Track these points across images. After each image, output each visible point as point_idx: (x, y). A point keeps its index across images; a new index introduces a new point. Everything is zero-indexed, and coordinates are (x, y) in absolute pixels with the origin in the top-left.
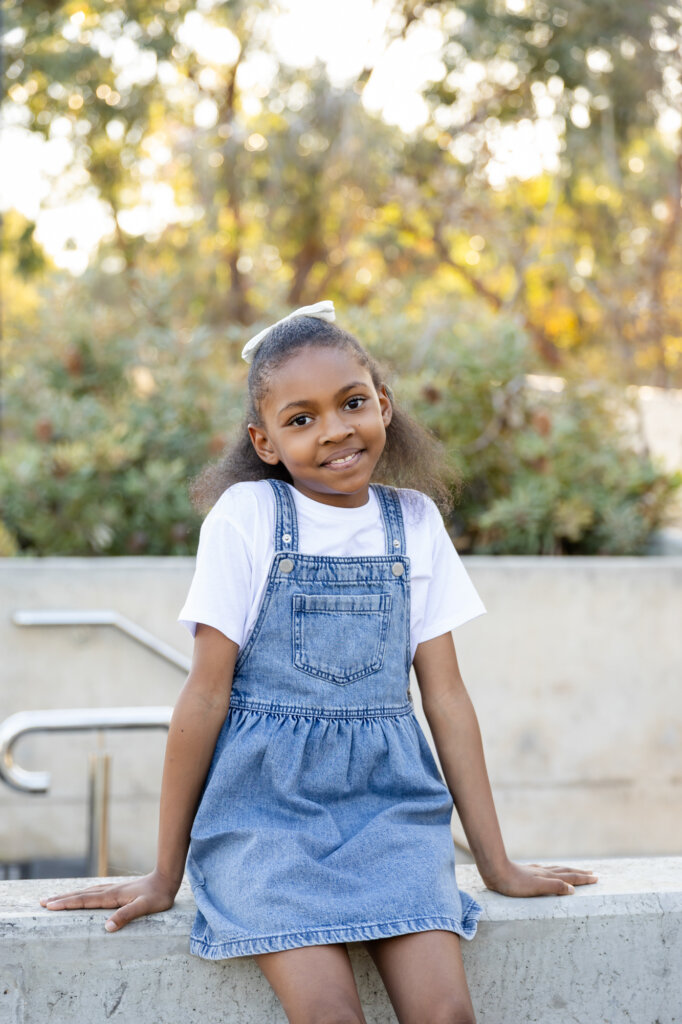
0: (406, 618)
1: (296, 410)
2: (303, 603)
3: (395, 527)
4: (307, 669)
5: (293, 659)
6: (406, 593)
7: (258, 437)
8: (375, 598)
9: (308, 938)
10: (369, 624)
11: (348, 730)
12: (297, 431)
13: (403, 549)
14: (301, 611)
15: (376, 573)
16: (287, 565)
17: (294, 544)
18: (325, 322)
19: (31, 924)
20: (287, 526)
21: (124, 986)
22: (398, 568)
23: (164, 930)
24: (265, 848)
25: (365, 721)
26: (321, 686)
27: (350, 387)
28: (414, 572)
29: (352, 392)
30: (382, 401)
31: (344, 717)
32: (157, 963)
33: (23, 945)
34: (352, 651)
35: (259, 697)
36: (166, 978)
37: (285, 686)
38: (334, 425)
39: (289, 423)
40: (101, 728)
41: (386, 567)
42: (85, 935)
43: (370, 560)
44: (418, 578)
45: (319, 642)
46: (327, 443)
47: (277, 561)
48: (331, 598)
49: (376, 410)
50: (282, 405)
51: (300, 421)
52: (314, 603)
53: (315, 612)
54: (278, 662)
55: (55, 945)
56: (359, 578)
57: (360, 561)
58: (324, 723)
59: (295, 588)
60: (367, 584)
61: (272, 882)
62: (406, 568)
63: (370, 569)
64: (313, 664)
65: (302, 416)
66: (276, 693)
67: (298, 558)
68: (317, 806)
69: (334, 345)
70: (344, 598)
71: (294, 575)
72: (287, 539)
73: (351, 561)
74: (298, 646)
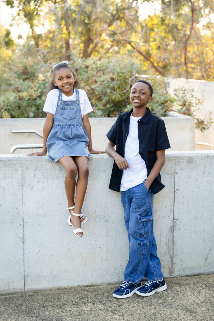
0: (80, 110)
1: (60, 78)
2: (63, 108)
3: (78, 95)
4: (64, 118)
5: (62, 117)
6: (80, 106)
7: (54, 81)
8: (74, 107)
9: (64, 155)
10: (73, 111)
11: (71, 127)
12: (60, 81)
13: (79, 99)
14: (62, 109)
15: (74, 103)
16: (60, 102)
17: (61, 99)
18: (66, 64)
19: (22, 158)
20: (60, 96)
21: (37, 167)
22: (78, 102)
23: (43, 158)
24: (58, 144)
25: (73, 126)
26: (66, 121)
27: (68, 75)
28: (80, 103)
29: (69, 76)
30: (74, 77)
31: (70, 125)
32: (42, 163)
33: (22, 160)
34: (71, 115)
35: (56, 123)
36: (43, 166)
37: (60, 121)
38: (65, 81)
39: (59, 80)
40: (32, 148)
41: (76, 102)
42: (31, 159)
43: (73, 101)
44: (81, 104)
45: (66, 114)
46: (64, 83)
47: (58, 101)
48: (67, 107)
49: (72, 79)
50: (58, 77)
51: (60, 79)
52: (64, 108)
53: (64, 109)
54: (59, 117)
55: (26, 160)
56: (71, 104)
57: (72, 101)
58: (67, 126)
59: (61, 105)
60: (73, 105)
61: (59, 148)
62: (79, 102)
63: (73, 103)
64: (65, 117)
65: (61, 79)
66: (59, 122)
67: (61, 101)
68: (66, 139)
69: (67, 68)
70: (69, 107)
71: (61, 104)
72: (60, 98)
73: (70, 101)
74: (62, 115)
